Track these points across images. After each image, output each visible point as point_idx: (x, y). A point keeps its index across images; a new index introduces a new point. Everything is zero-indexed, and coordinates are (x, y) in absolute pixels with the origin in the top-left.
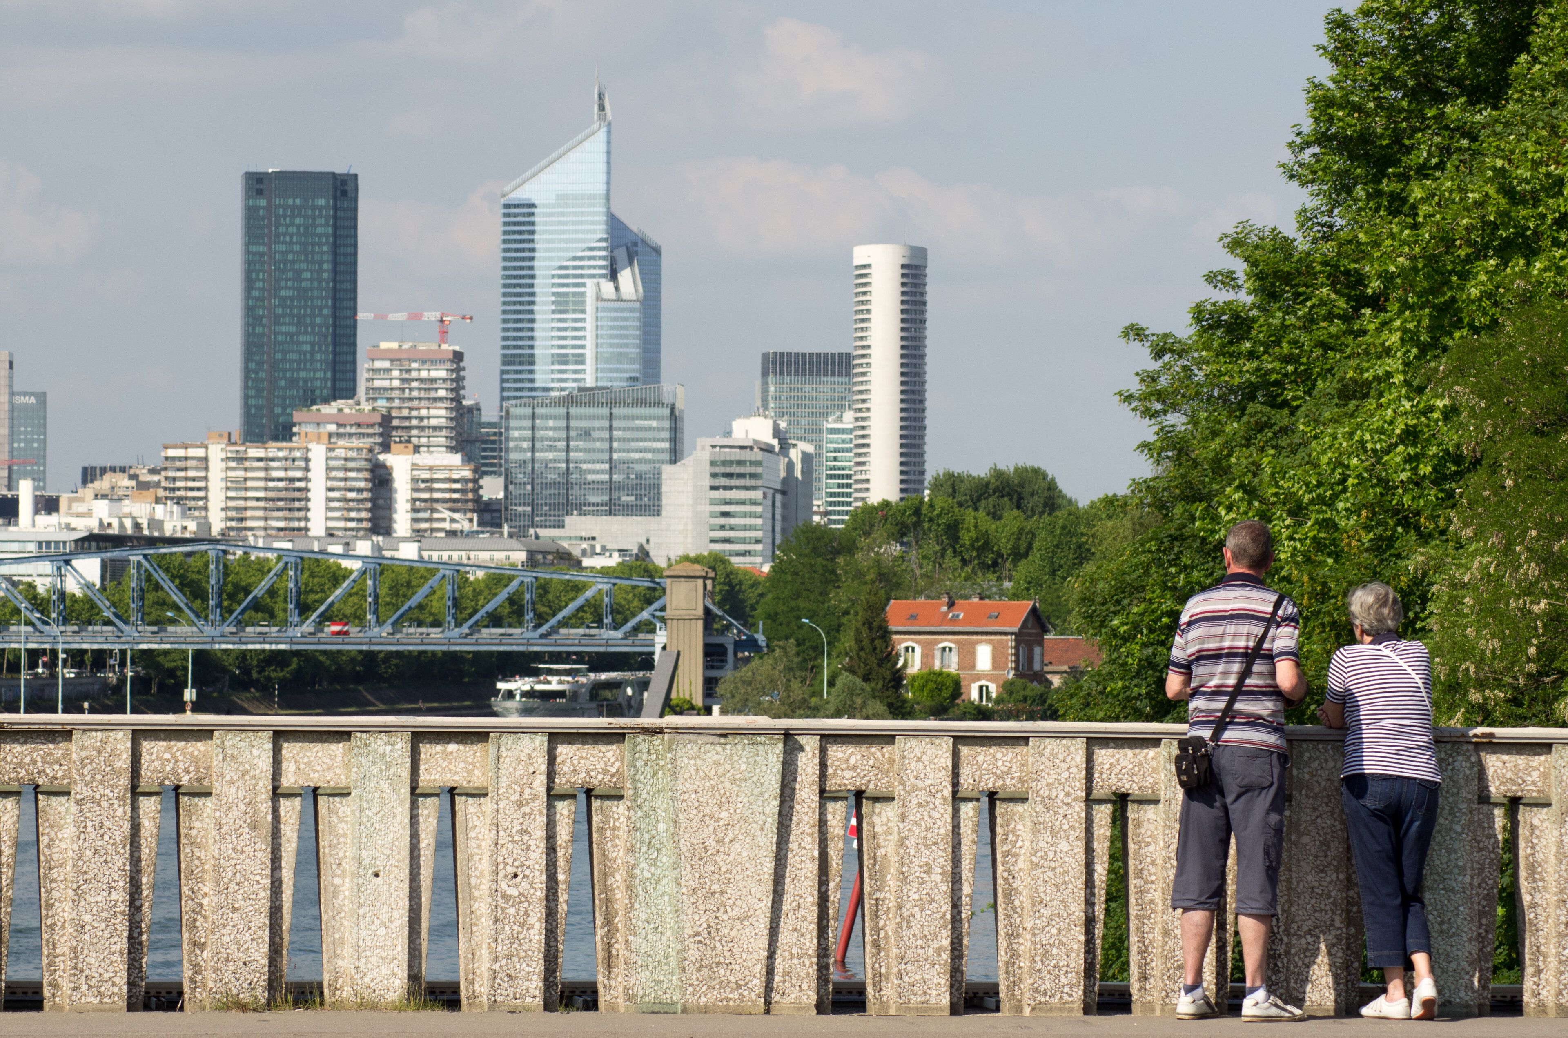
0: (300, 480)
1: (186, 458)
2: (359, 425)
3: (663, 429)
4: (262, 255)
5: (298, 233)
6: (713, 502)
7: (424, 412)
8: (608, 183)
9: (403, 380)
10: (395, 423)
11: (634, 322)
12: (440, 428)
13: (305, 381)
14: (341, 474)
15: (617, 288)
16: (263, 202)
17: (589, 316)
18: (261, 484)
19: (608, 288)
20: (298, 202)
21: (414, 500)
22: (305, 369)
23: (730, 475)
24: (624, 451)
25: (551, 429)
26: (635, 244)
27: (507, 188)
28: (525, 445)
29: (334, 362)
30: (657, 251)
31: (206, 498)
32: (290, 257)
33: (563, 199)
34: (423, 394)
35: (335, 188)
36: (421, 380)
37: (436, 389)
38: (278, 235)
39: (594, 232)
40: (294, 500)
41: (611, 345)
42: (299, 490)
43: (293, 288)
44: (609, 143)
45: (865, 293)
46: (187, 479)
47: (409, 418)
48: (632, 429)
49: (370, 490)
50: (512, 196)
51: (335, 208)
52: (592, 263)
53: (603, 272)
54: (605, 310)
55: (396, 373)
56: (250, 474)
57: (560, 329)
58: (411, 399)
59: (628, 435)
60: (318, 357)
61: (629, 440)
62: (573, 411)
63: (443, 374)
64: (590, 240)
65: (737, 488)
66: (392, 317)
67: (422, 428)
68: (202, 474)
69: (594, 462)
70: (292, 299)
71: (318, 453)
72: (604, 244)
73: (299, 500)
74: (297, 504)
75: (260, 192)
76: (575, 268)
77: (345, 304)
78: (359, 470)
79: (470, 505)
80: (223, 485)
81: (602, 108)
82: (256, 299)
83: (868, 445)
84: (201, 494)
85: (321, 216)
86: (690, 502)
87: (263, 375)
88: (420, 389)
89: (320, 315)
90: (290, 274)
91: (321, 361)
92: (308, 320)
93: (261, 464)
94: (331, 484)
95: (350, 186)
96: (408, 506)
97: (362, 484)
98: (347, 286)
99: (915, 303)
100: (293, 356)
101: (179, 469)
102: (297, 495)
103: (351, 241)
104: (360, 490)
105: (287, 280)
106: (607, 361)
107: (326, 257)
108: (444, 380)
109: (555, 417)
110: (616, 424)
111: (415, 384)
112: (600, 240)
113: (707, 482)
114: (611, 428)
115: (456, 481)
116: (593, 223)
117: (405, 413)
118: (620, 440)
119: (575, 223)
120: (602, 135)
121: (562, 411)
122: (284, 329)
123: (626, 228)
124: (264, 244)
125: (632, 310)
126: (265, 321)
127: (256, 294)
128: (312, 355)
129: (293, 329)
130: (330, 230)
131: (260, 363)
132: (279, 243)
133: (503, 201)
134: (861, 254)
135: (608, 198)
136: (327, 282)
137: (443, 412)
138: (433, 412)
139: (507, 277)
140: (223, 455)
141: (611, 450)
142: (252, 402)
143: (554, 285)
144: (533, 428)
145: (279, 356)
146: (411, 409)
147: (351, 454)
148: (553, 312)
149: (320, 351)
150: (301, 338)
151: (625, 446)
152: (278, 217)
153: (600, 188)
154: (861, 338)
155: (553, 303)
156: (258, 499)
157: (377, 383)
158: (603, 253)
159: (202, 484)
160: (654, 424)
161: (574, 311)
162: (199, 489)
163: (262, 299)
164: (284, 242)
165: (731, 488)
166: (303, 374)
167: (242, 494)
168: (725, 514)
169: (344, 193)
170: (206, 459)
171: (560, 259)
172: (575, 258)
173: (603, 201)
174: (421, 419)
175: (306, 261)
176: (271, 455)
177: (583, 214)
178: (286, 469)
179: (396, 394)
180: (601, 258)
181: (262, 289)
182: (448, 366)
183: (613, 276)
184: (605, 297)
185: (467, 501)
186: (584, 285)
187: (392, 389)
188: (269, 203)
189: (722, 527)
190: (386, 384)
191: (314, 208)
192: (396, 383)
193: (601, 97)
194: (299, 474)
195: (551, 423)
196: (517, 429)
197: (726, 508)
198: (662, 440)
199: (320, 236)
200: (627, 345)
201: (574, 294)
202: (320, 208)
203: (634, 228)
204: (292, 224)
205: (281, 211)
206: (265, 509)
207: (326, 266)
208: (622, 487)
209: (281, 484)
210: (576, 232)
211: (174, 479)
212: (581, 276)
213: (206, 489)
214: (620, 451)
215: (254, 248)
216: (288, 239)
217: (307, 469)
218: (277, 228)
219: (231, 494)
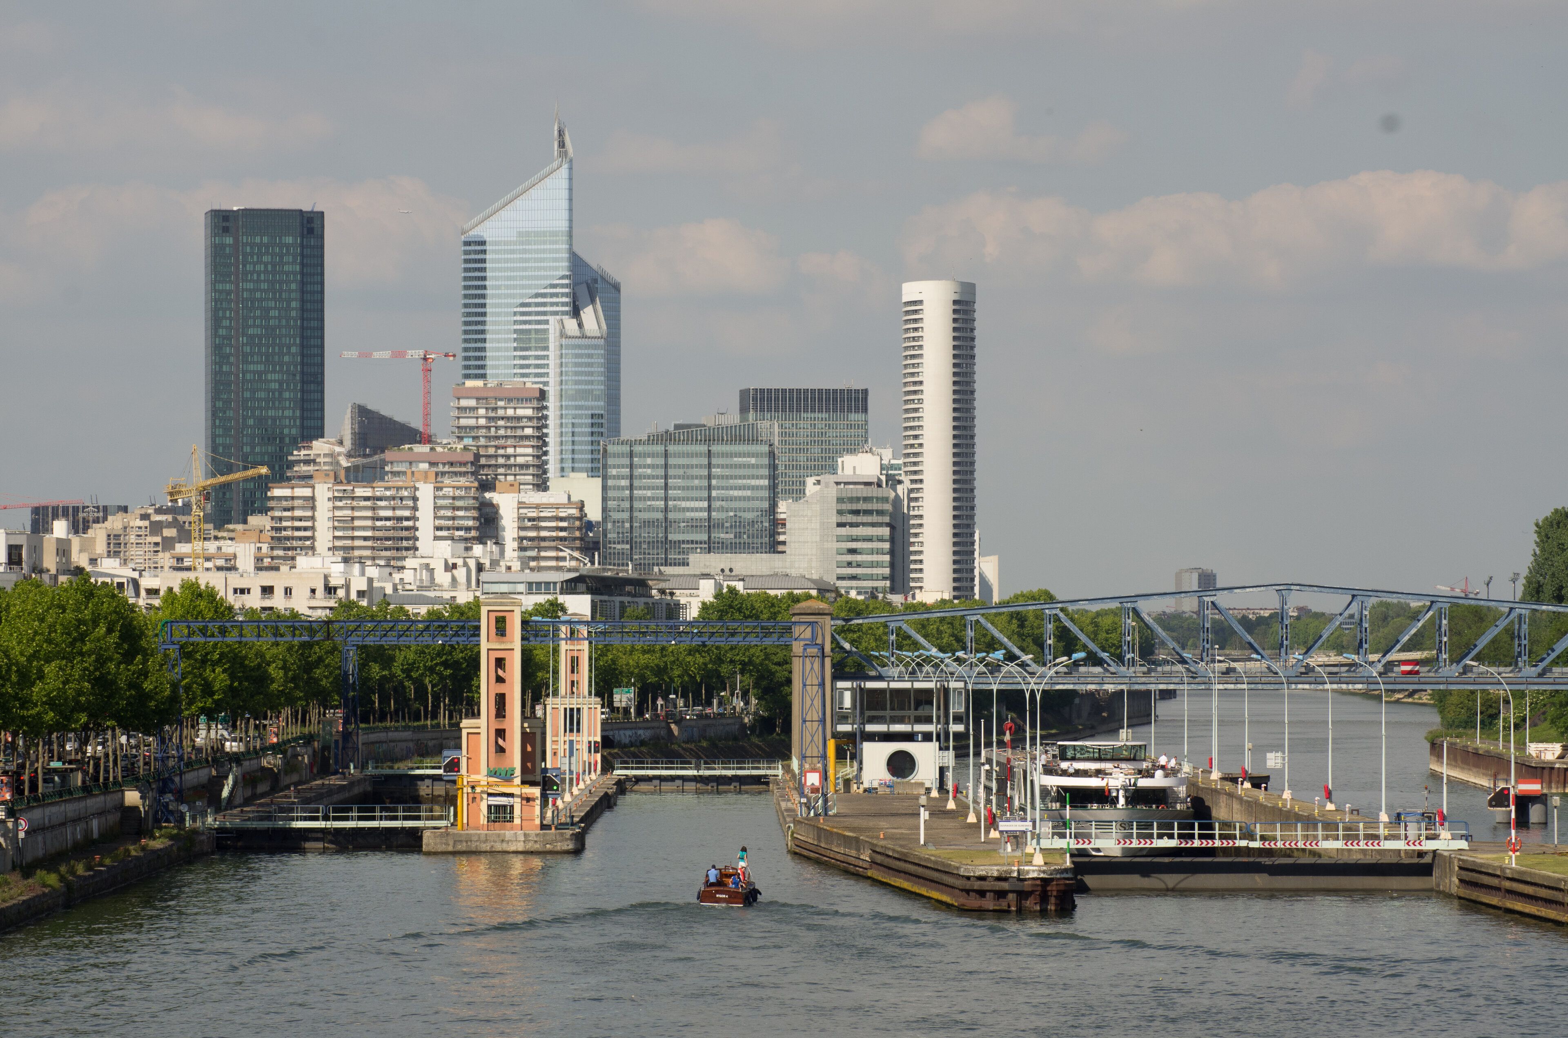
0: (407, 519)
1: (293, 498)
2: (452, 464)
3: (762, 466)
4: (229, 293)
5: (266, 271)
6: (839, 539)
7: (510, 451)
8: (571, 220)
9: (489, 419)
10: (483, 461)
11: (599, 359)
12: (527, 466)
13: (274, 419)
14: (449, 513)
15: (580, 325)
16: (229, 240)
17: (553, 352)
18: (369, 523)
19: (571, 324)
20: (265, 240)
21: (521, 539)
22: (274, 408)
23: (856, 512)
24: (723, 488)
25: (649, 466)
26: (595, 281)
27: (466, 226)
28: (625, 483)
29: (303, 400)
30: (616, 287)
31: (312, 538)
32: (258, 295)
33: (525, 236)
34: (509, 433)
35: (302, 225)
36: (508, 419)
37: (523, 428)
38: (246, 273)
39: (556, 269)
40: (402, 539)
41: (577, 383)
42: (407, 529)
43: (261, 326)
44: (570, 179)
45: (916, 329)
46: (293, 518)
47: (496, 456)
48: (731, 466)
49: (477, 529)
50: (471, 233)
51: (302, 246)
52: (555, 300)
53: (567, 309)
54: (568, 347)
55: (482, 412)
56: (357, 514)
57: (522, 367)
58: (497, 438)
59: (727, 472)
60: (286, 395)
61: (727, 477)
62: (672, 448)
63: (529, 412)
64: (552, 277)
65: (864, 524)
66: (377, 355)
67: (509, 467)
68: (309, 514)
69: (692, 499)
70: (260, 337)
71: (426, 492)
72: (566, 281)
73: (407, 539)
74: (405, 544)
75: (226, 230)
76: (537, 305)
77: (312, 342)
78: (466, 509)
79: (578, 543)
80: (330, 524)
81: (562, 145)
82: (224, 338)
83: (921, 481)
84: (308, 534)
85: (288, 254)
86: (818, 539)
87: (229, 413)
88: (506, 428)
89: (289, 353)
90: (258, 313)
91: (290, 400)
92: (276, 358)
93: (368, 503)
94: (437, 522)
95: (316, 225)
96: (515, 545)
97: (470, 523)
98: (314, 324)
99: (965, 339)
100: (262, 395)
101: (286, 509)
102: (405, 534)
103: (318, 278)
104: (468, 529)
105: (255, 318)
106: (573, 398)
107: (293, 295)
108: (530, 419)
109: (653, 455)
110: (714, 461)
111: (501, 423)
112: (562, 278)
113: (834, 519)
114: (710, 466)
115: (562, 519)
116: (555, 260)
117: (491, 451)
118: (718, 477)
119: (536, 260)
120: (564, 171)
121: (660, 448)
122: (252, 367)
123: (586, 265)
124: (230, 282)
125: (596, 347)
126: (232, 359)
127: (221, 332)
128: (280, 394)
129: (260, 367)
130: (298, 268)
131: (227, 402)
132: (247, 281)
133: (463, 238)
134: (910, 291)
135: (570, 235)
136: (295, 321)
137: (529, 451)
138: (519, 451)
139: (469, 314)
140: (330, 495)
141: (710, 488)
142: (219, 441)
143: (515, 322)
144: (631, 466)
145: (247, 395)
146: (497, 447)
147: (458, 493)
148: (515, 349)
149: (288, 389)
150: (269, 377)
151: (723, 483)
152: (245, 255)
153: (562, 225)
154: (912, 374)
155: (515, 340)
156: (365, 539)
157: (463, 422)
158: (567, 290)
159: (309, 524)
160: (753, 461)
161: (536, 349)
162: (305, 529)
163: (229, 338)
164: (251, 281)
165: (856, 525)
166: (271, 413)
167: (349, 533)
168: (852, 551)
169: (311, 231)
170: (313, 498)
171: (522, 296)
172: (537, 295)
173: (565, 238)
174: (508, 457)
175: (274, 299)
176: (378, 494)
177: (544, 251)
178: (394, 509)
179: (483, 432)
180: (563, 295)
181: (229, 328)
182: (535, 404)
183: (576, 313)
184: (569, 334)
185: (575, 539)
186: (547, 322)
187: (478, 427)
188: (236, 240)
189: (849, 564)
190: (472, 422)
191: (281, 245)
192: (482, 422)
193: (561, 133)
194: (407, 513)
195: (649, 461)
196: (614, 467)
197: (854, 545)
198: (762, 477)
199: (288, 273)
200: (591, 383)
201: (537, 331)
202: (288, 246)
203: (594, 266)
204: (260, 262)
205: (248, 249)
206: (373, 548)
207: (294, 304)
208: (720, 525)
209: (388, 523)
210: (539, 269)
211: (280, 519)
212: (544, 313)
213: (313, 528)
214: (718, 488)
215: (220, 287)
216: (255, 276)
217: (415, 508)
218: (244, 266)
219: (338, 534)
